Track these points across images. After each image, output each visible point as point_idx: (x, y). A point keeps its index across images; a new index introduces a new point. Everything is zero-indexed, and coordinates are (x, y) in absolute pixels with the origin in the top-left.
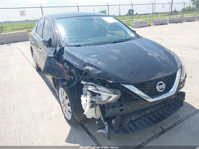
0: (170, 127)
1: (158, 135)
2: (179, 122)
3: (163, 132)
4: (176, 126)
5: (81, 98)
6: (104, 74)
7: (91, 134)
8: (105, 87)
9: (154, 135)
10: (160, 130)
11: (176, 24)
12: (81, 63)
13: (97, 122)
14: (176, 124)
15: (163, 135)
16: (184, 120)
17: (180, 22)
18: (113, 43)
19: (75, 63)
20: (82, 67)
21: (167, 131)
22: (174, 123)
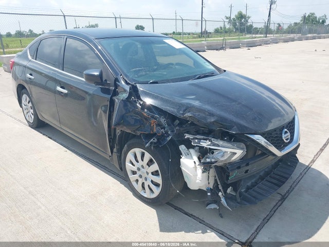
0: (289, 191)
1: (280, 202)
2: (295, 183)
3: (283, 198)
4: (293, 188)
5: (181, 159)
6: (221, 121)
7: (192, 215)
8: (224, 140)
9: (275, 204)
10: (279, 197)
11: (217, 51)
12: (178, 107)
13: (209, 194)
14: (293, 186)
15: (286, 202)
16: (300, 181)
17: (222, 48)
18: (197, 79)
19: (168, 108)
20: (183, 114)
21: (287, 197)
22: (290, 185)
